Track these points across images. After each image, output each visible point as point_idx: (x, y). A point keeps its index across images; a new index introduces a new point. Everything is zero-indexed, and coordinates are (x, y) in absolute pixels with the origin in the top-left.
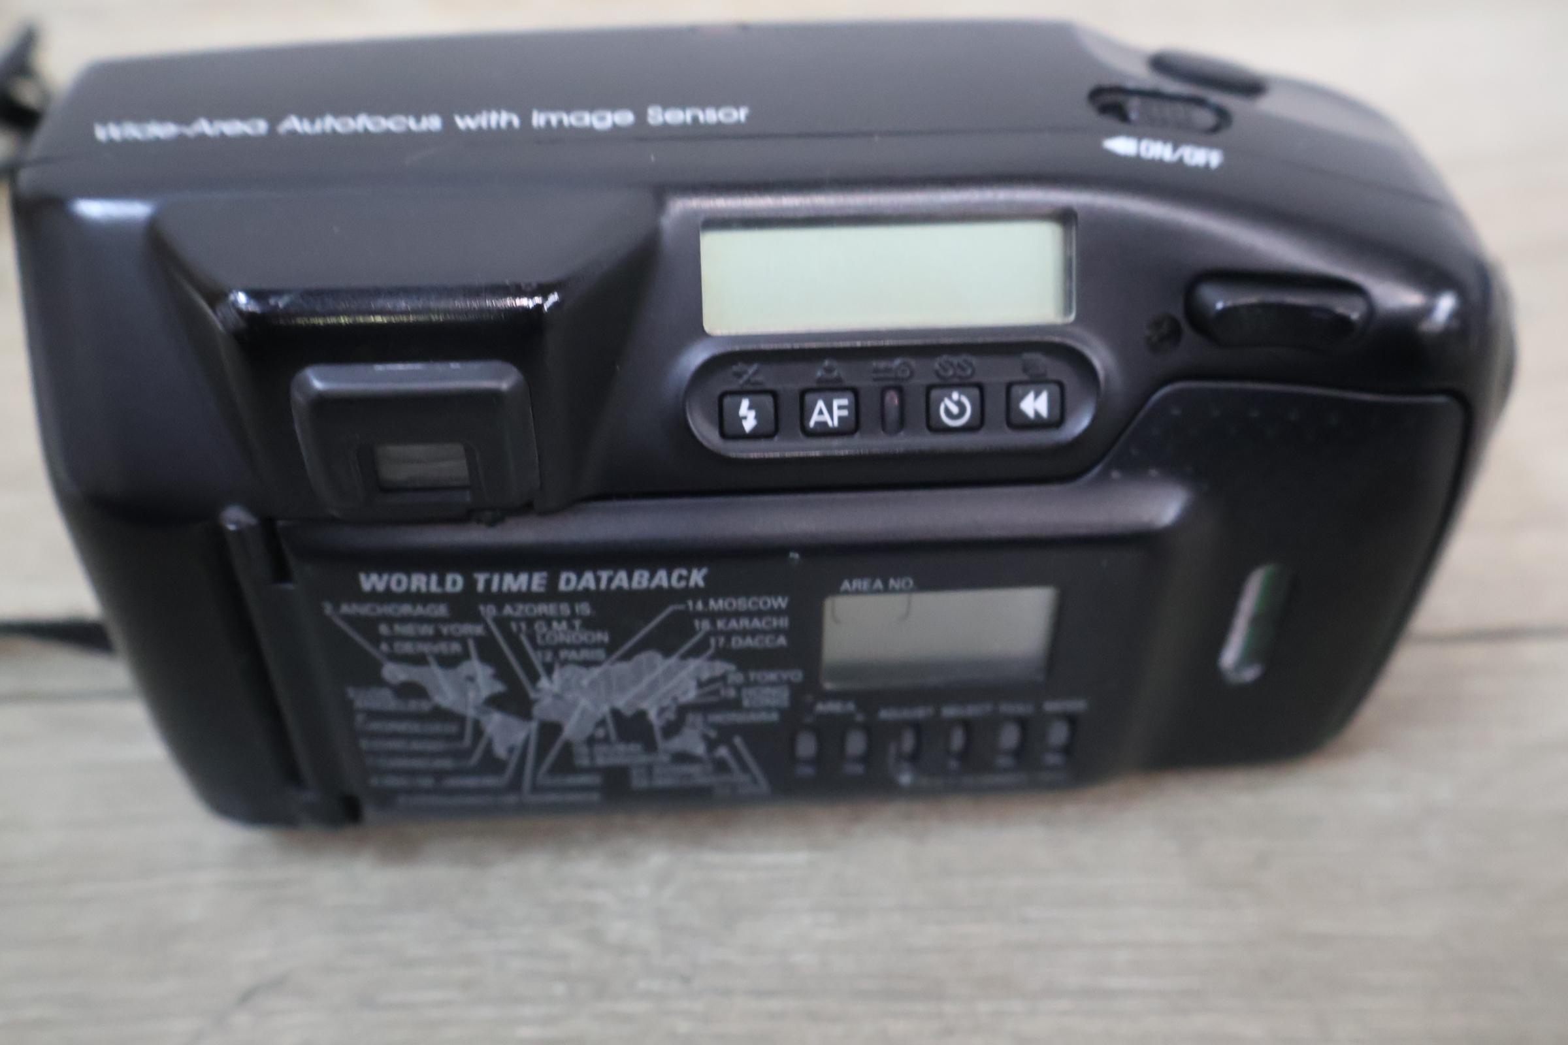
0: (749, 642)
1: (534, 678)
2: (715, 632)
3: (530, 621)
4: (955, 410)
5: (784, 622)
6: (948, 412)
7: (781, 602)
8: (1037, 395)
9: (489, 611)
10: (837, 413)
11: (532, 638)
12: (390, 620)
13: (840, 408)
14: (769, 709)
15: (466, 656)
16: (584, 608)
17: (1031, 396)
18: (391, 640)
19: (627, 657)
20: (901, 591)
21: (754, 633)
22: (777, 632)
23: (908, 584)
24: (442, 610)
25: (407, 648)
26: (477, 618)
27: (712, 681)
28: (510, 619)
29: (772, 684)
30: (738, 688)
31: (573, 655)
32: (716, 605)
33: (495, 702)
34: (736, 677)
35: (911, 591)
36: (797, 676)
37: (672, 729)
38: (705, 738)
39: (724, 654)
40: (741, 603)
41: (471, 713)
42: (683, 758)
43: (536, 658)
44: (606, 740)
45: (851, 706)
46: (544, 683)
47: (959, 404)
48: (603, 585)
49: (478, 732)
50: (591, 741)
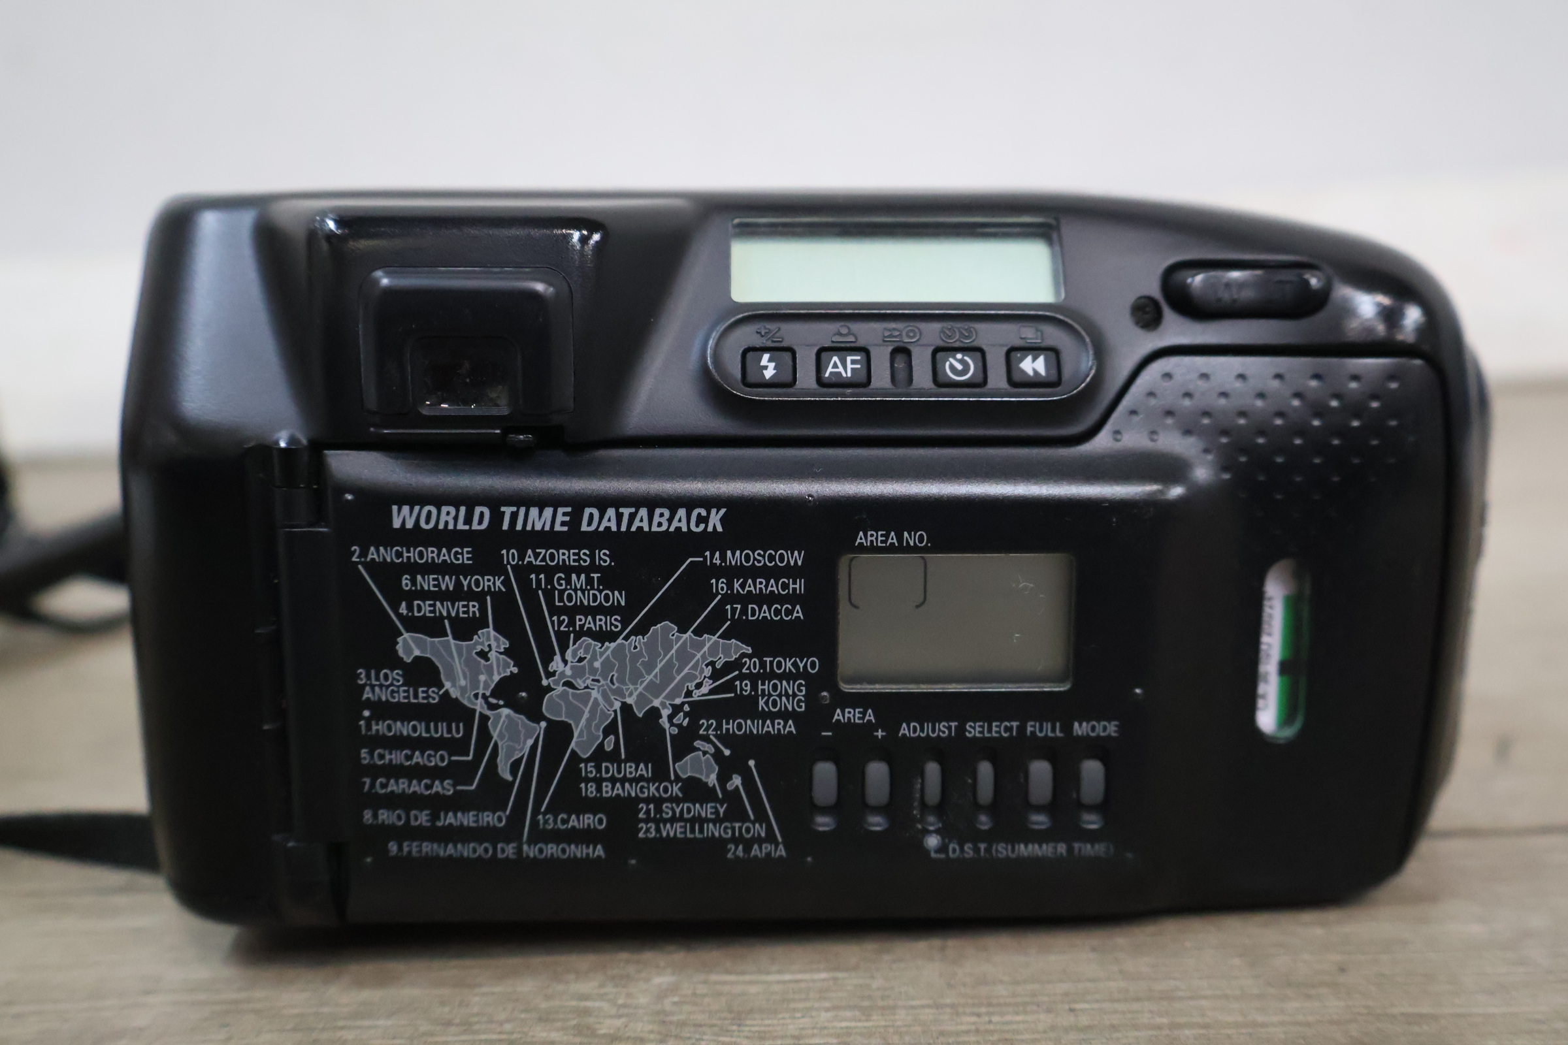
0: (765, 613)
1: (548, 658)
2: (730, 598)
3: (550, 572)
4: (959, 367)
5: (799, 586)
6: (952, 367)
7: (796, 558)
8: (1034, 359)
9: (510, 556)
10: (849, 366)
11: (549, 595)
12: (414, 569)
13: (853, 362)
14: (785, 715)
15: (482, 623)
16: (604, 557)
17: (1029, 358)
18: (411, 596)
19: (641, 630)
20: (915, 549)
21: (771, 599)
22: (793, 599)
23: (921, 539)
24: (465, 556)
25: (425, 609)
26: (498, 569)
27: (729, 667)
28: (531, 568)
29: (788, 677)
30: (754, 679)
31: (589, 623)
32: (735, 558)
33: (505, 691)
34: (752, 665)
35: (925, 550)
36: (811, 664)
37: (685, 743)
38: (718, 755)
39: (740, 631)
40: (759, 558)
41: (479, 706)
42: (695, 790)
43: (552, 624)
44: (614, 756)
45: (870, 716)
46: (557, 664)
47: (962, 361)
48: (624, 528)
49: (485, 735)
50: (599, 755)
